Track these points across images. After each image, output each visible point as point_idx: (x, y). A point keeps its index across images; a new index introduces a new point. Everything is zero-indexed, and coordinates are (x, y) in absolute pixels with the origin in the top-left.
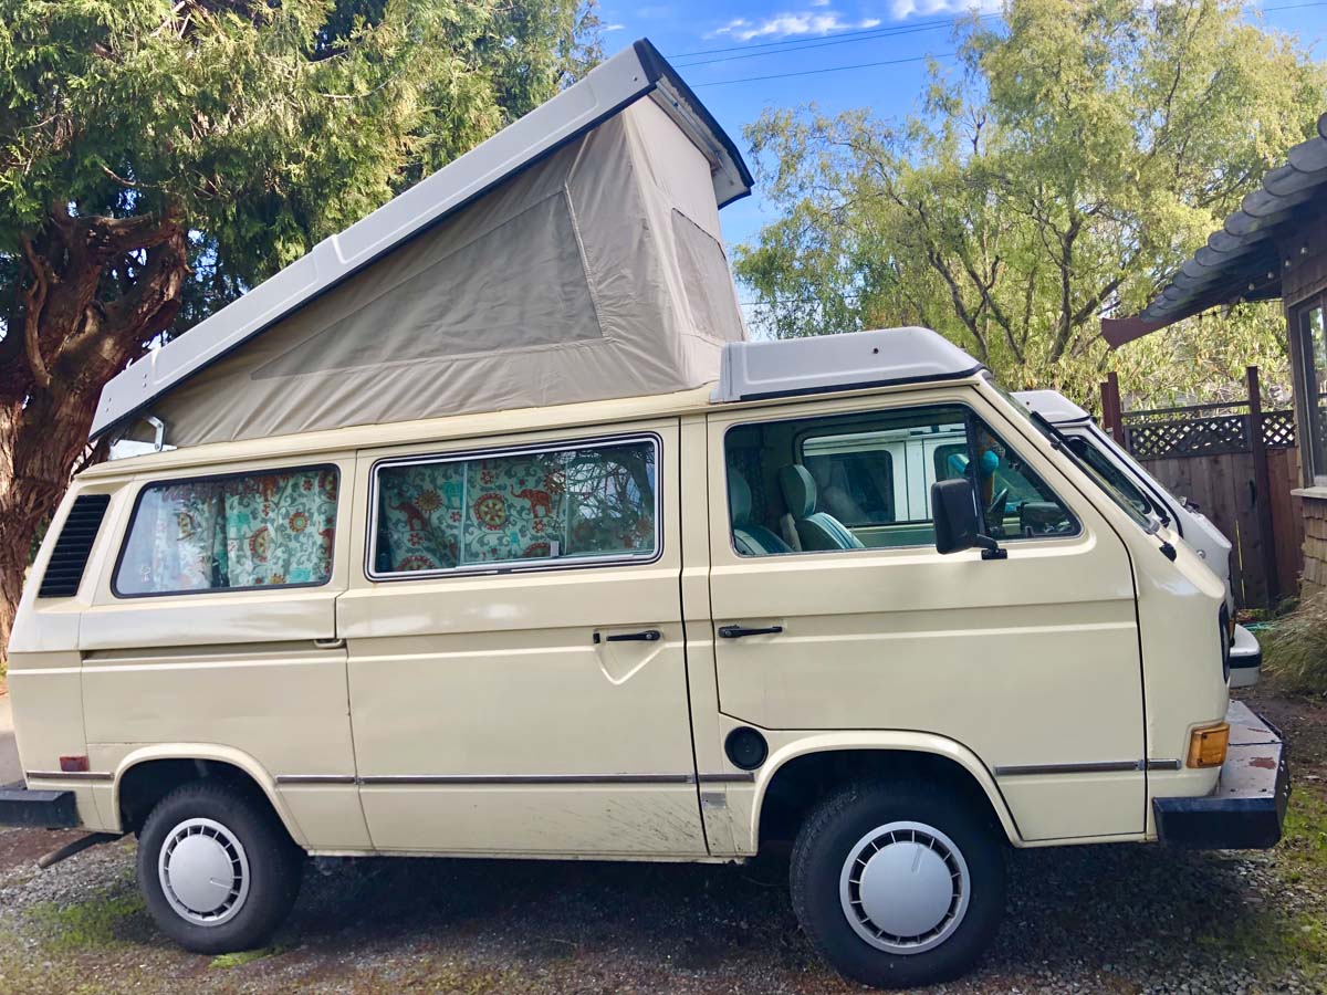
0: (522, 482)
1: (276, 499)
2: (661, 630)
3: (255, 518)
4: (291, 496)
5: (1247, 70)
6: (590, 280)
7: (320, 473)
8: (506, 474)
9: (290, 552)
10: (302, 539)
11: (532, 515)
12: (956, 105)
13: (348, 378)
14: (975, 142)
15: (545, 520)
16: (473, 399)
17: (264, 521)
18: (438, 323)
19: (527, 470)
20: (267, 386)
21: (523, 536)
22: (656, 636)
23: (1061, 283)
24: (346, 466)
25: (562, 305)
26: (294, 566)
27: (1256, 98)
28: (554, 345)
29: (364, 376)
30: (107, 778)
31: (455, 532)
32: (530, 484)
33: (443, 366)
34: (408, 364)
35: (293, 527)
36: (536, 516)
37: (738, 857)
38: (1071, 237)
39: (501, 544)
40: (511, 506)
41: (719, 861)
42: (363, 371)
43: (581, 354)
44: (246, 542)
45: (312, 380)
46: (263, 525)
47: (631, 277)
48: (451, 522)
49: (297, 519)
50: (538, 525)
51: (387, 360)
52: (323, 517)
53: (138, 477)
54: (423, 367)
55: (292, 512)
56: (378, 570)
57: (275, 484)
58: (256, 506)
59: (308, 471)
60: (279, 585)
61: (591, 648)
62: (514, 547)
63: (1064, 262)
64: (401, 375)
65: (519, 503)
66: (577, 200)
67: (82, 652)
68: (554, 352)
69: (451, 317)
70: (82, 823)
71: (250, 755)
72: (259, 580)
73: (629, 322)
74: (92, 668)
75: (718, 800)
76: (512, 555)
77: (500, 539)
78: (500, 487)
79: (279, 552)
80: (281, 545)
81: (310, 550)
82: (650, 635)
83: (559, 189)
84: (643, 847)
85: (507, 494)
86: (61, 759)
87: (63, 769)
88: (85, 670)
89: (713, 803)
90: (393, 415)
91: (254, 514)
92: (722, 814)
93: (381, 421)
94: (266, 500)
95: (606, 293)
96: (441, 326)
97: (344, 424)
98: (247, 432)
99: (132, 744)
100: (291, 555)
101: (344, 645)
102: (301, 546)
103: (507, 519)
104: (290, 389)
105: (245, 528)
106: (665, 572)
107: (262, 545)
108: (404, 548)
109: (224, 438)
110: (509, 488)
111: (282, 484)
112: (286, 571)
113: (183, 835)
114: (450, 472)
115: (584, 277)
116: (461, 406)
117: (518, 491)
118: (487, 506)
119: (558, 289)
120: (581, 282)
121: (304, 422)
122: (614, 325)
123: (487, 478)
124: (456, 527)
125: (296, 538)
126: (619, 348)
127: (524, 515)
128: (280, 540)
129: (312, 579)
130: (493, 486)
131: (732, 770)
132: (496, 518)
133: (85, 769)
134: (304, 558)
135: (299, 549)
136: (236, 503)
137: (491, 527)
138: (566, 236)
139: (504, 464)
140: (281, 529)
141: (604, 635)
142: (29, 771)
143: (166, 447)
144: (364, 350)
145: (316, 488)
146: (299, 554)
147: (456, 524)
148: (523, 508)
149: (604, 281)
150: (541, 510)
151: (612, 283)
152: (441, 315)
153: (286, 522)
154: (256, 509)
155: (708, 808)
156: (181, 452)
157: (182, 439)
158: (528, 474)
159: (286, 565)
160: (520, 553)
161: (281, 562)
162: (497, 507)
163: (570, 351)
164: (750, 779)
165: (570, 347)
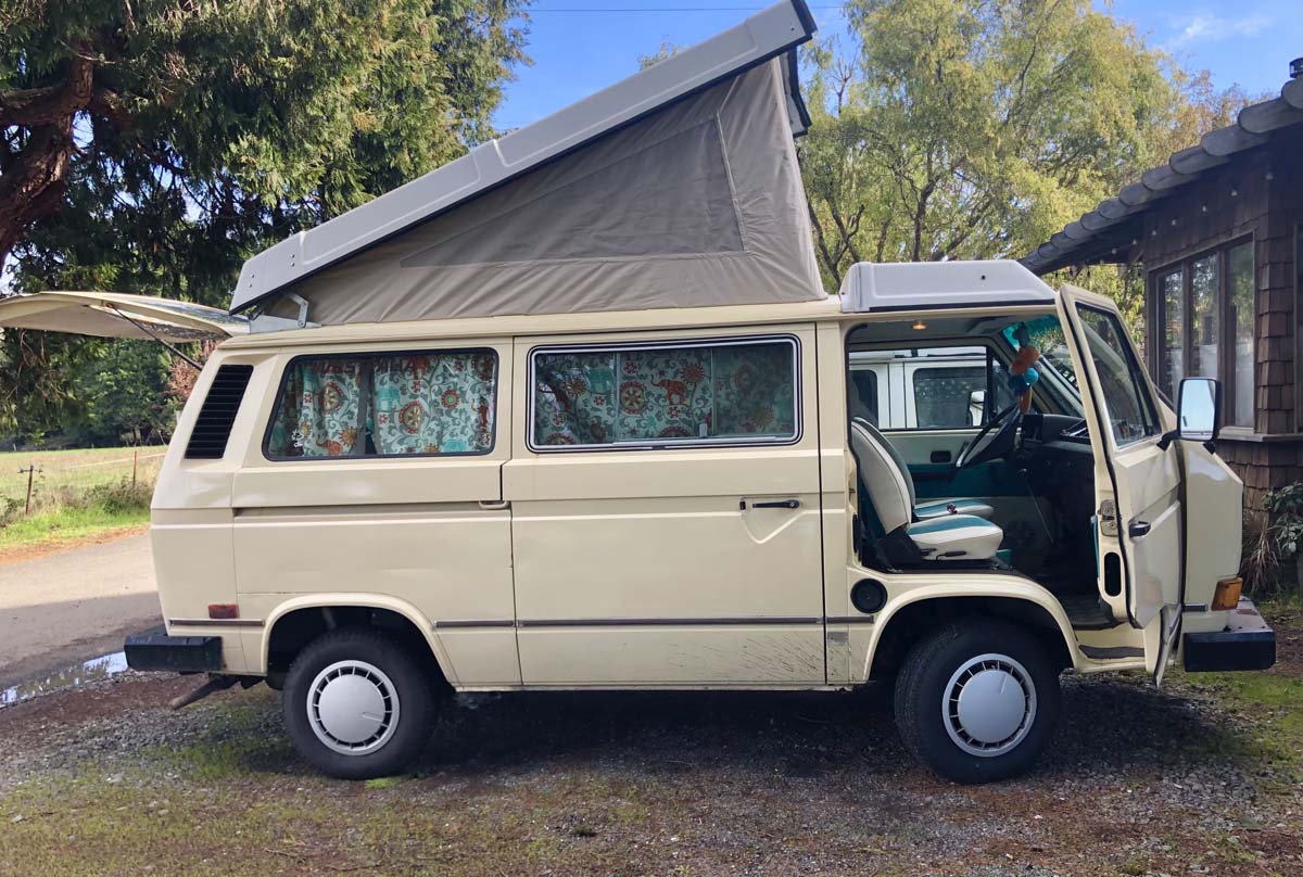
0: (662, 373)
1: (427, 377)
2: (800, 499)
3: (404, 394)
4: (443, 374)
5: (1097, 54)
6: (735, 199)
7: (472, 356)
8: (648, 364)
9: (443, 426)
10: (453, 413)
11: (668, 403)
12: (827, 57)
13: (499, 273)
14: (840, 95)
15: (679, 407)
16: (622, 297)
17: (413, 396)
18: (590, 228)
19: (667, 362)
20: (419, 273)
21: (659, 420)
22: (797, 505)
23: (913, 234)
24: (503, 350)
25: (708, 220)
26: (447, 438)
27: (1102, 81)
28: (698, 255)
29: (515, 272)
30: (260, 624)
31: (598, 413)
32: (669, 375)
33: (595, 266)
34: (559, 264)
35: (444, 403)
36: (671, 403)
37: (849, 685)
38: (926, 192)
39: (639, 426)
40: (649, 394)
41: (832, 689)
42: (514, 266)
43: (724, 264)
44: (396, 415)
45: (464, 271)
46: (412, 400)
47: (771, 199)
48: (595, 405)
49: (450, 396)
50: (673, 411)
51: (540, 258)
52: (476, 396)
53: (284, 350)
54: (574, 266)
55: (444, 389)
56: (538, 442)
57: (427, 363)
58: (405, 382)
59: (460, 353)
60: (433, 453)
61: (739, 514)
62: (651, 429)
63: (918, 216)
64: (552, 272)
65: (657, 391)
66: (727, 130)
67: (234, 509)
68: (699, 261)
69: (601, 224)
70: (225, 666)
71: (408, 602)
72: (410, 449)
73: (769, 239)
74: (242, 524)
75: (842, 637)
76: (648, 436)
77: (638, 422)
78: (641, 377)
79: (433, 425)
80: (434, 419)
81: (463, 424)
82: (789, 504)
83: (711, 117)
84: (770, 678)
85: (647, 383)
86: (210, 608)
87: (211, 616)
88: (236, 525)
89: (836, 640)
90: (542, 308)
91: (403, 390)
92: (843, 650)
93: (532, 312)
94: (416, 378)
95: (749, 212)
96: (592, 231)
97: (494, 313)
98: (395, 314)
99: (285, 594)
100: (443, 428)
101: (509, 507)
102: (454, 420)
103: (645, 405)
104: (438, 279)
105: (395, 402)
106: (804, 452)
107: (410, 418)
108: (550, 426)
109: (373, 318)
110: (650, 377)
111: (433, 364)
112: (440, 442)
113: (334, 675)
114: (597, 361)
115: (730, 197)
116: (608, 303)
117: (657, 380)
118: (628, 393)
119: (705, 205)
120: (727, 201)
121: (455, 308)
122: (754, 239)
123: (630, 368)
124: (600, 410)
125: (448, 414)
126: (758, 261)
127: (660, 402)
128: (433, 414)
129: (469, 449)
130: (634, 375)
131: (854, 612)
132: (635, 404)
133: (235, 617)
134: (458, 431)
135: (451, 423)
136: (387, 379)
137: (631, 411)
138: (715, 158)
139: (644, 356)
140: (434, 404)
141: (749, 503)
142: (172, 619)
143: (309, 324)
144: (518, 246)
145: (470, 369)
146: (452, 427)
147: (600, 407)
148: (660, 396)
149: (748, 201)
150: (676, 398)
151: (755, 203)
152: (594, 221)
153: (439, 399)
154: (404, 385)
155: (832, 644)
156: (324, 329)
157: (327, 316)
158: (668, 366)
159: (440, 436)
160: (656, 435)
161: (435, 434)
162: (637, 394)
163: (714, 261)
164: (871, 621)
165: (714, 257)
